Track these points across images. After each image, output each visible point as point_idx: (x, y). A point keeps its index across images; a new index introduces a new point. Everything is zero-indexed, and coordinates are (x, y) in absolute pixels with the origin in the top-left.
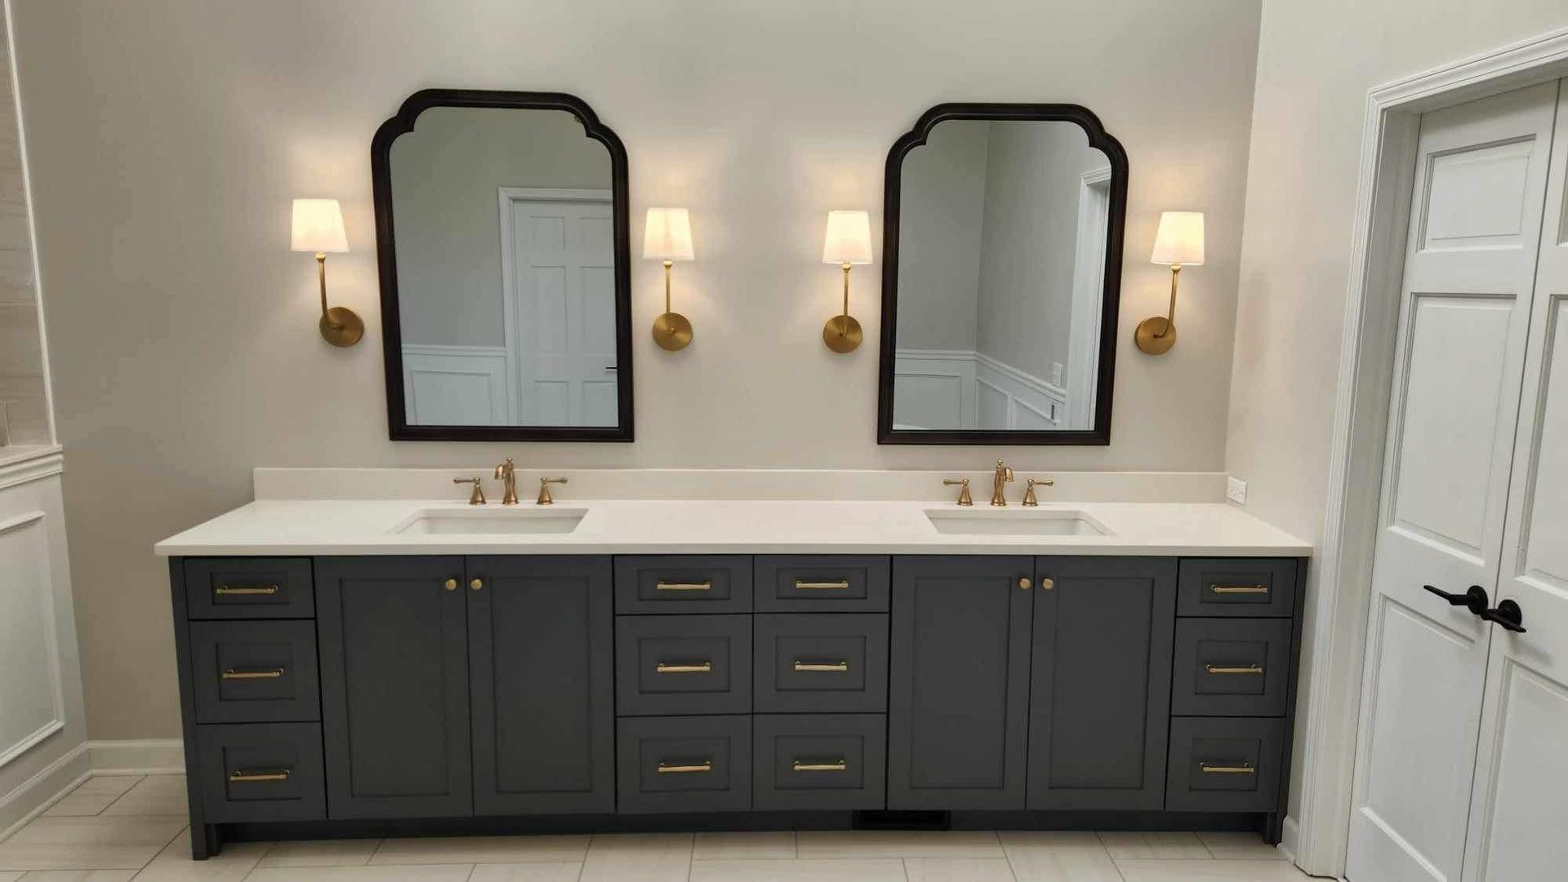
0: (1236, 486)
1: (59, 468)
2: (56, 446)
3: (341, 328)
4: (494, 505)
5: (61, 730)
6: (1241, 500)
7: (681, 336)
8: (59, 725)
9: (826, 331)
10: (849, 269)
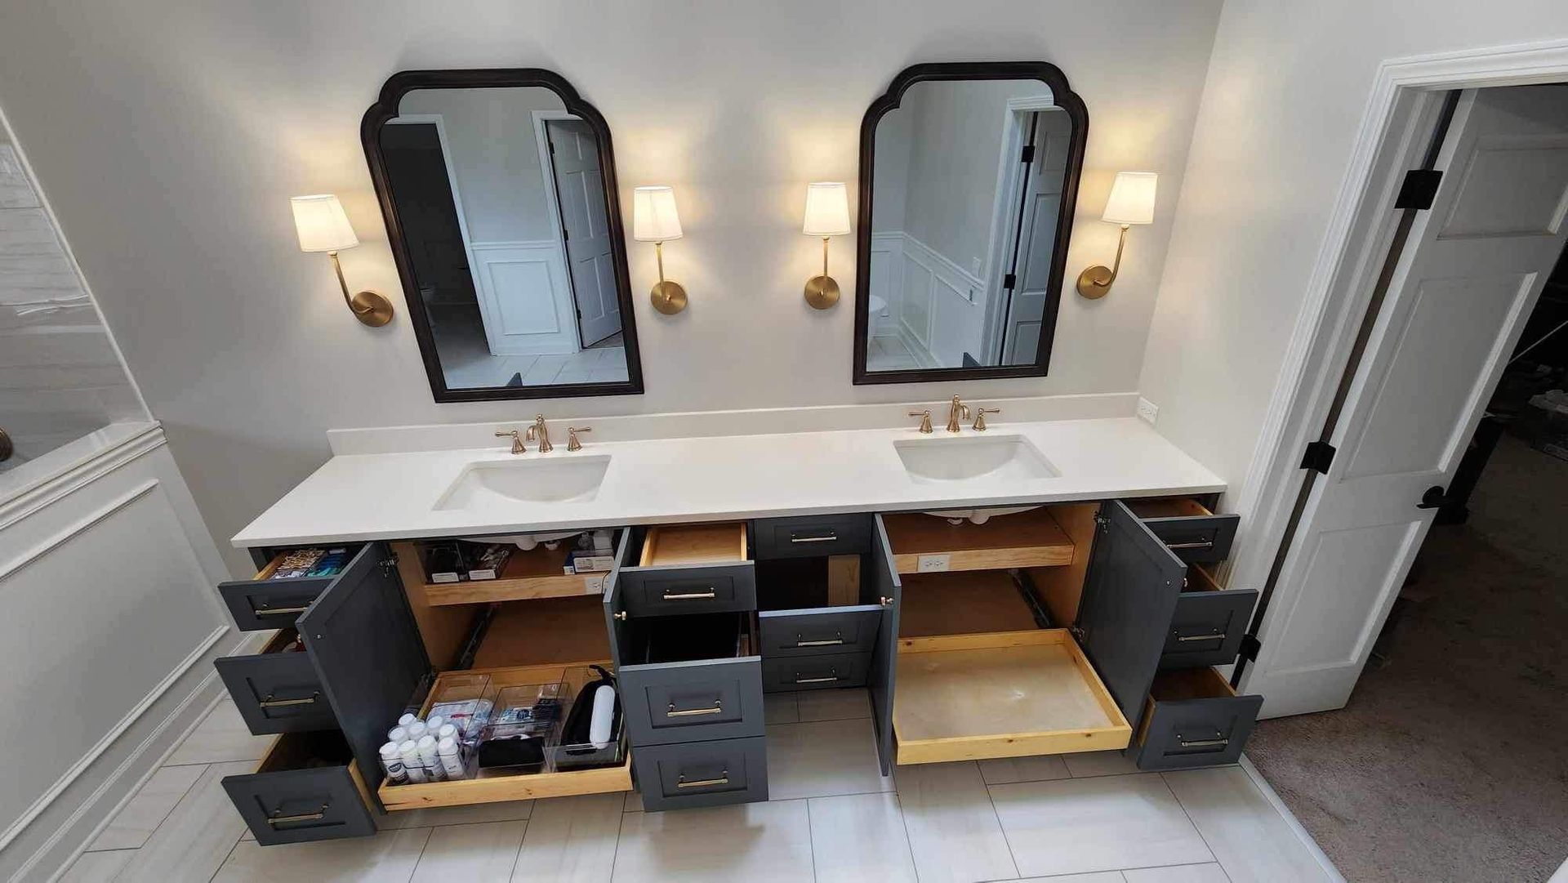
0: (1148, 406)
1: (162, 440)
2: (154, 423)
3: (372, 311)
4: (533, 454)
5: (228, 631)
6: (1152, 420)
7: (678, 302)
8: (226, 628)
9: (807, 291)
10: (828, 239)
